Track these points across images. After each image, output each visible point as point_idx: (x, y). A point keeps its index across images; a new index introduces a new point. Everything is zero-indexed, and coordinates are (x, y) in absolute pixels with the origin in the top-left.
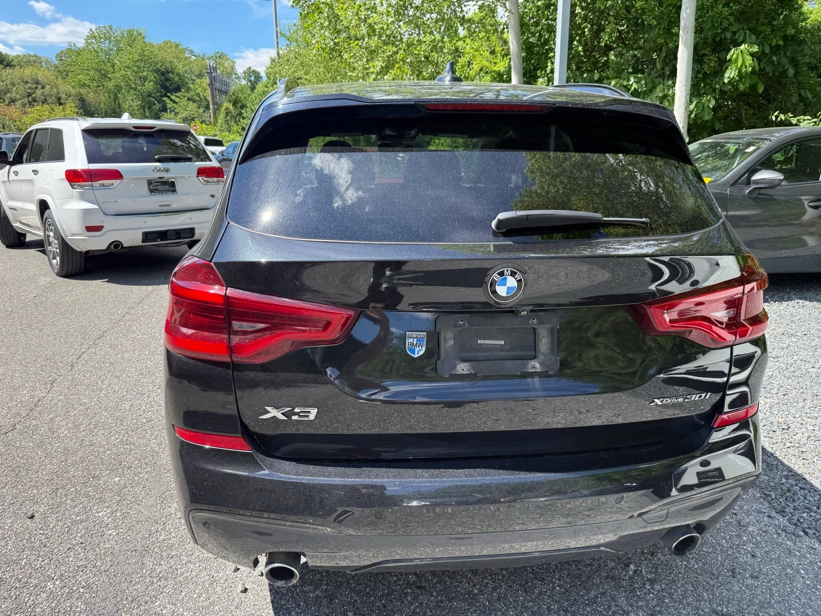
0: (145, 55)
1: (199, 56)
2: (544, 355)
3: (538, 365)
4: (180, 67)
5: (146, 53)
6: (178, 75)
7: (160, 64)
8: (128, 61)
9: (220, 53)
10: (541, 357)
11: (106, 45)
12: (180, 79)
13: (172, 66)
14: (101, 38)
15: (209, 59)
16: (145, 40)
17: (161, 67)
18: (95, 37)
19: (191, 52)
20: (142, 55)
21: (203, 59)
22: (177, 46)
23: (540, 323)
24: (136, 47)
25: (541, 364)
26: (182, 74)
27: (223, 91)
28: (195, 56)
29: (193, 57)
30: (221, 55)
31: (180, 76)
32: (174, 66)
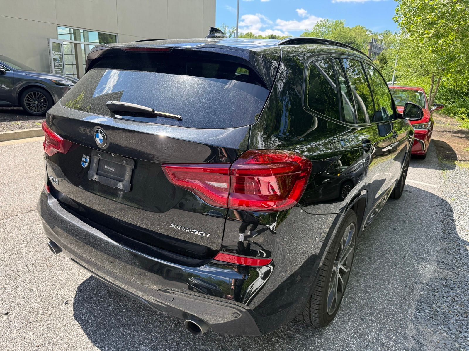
0: (341, 34)
1: (374, 34)
2: (126, 181)
3: (121, 186)
4: (359, 40)
5: (342, 33)
6: (357, 44)
7: (348, 39)
8: (332, 38)
9: (387, 32)
10: (125, 182)
11: (323, 29)
12: (357, 47)
13: (354, 40)
14: (321, 26)
15: (380, 35)
16: (344, 26)
17: (349, 40)
18: (318, 26)
19: (370, 31)
20: (340, 34)
21: (376, 35)
22: (362, 28)
23: (127, 164)
24: (337, 30)
25: (123, 185)
26: (359, 44)
27: (377, 53)
28: (371, 33)
29: (371, 34)
30: (388, 33)
31: (358, 45)
32: (355, 40)
